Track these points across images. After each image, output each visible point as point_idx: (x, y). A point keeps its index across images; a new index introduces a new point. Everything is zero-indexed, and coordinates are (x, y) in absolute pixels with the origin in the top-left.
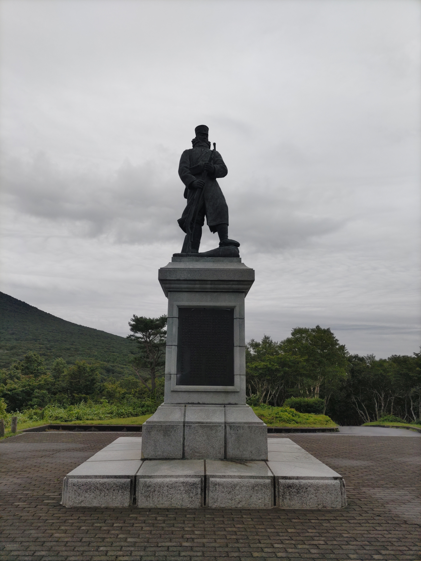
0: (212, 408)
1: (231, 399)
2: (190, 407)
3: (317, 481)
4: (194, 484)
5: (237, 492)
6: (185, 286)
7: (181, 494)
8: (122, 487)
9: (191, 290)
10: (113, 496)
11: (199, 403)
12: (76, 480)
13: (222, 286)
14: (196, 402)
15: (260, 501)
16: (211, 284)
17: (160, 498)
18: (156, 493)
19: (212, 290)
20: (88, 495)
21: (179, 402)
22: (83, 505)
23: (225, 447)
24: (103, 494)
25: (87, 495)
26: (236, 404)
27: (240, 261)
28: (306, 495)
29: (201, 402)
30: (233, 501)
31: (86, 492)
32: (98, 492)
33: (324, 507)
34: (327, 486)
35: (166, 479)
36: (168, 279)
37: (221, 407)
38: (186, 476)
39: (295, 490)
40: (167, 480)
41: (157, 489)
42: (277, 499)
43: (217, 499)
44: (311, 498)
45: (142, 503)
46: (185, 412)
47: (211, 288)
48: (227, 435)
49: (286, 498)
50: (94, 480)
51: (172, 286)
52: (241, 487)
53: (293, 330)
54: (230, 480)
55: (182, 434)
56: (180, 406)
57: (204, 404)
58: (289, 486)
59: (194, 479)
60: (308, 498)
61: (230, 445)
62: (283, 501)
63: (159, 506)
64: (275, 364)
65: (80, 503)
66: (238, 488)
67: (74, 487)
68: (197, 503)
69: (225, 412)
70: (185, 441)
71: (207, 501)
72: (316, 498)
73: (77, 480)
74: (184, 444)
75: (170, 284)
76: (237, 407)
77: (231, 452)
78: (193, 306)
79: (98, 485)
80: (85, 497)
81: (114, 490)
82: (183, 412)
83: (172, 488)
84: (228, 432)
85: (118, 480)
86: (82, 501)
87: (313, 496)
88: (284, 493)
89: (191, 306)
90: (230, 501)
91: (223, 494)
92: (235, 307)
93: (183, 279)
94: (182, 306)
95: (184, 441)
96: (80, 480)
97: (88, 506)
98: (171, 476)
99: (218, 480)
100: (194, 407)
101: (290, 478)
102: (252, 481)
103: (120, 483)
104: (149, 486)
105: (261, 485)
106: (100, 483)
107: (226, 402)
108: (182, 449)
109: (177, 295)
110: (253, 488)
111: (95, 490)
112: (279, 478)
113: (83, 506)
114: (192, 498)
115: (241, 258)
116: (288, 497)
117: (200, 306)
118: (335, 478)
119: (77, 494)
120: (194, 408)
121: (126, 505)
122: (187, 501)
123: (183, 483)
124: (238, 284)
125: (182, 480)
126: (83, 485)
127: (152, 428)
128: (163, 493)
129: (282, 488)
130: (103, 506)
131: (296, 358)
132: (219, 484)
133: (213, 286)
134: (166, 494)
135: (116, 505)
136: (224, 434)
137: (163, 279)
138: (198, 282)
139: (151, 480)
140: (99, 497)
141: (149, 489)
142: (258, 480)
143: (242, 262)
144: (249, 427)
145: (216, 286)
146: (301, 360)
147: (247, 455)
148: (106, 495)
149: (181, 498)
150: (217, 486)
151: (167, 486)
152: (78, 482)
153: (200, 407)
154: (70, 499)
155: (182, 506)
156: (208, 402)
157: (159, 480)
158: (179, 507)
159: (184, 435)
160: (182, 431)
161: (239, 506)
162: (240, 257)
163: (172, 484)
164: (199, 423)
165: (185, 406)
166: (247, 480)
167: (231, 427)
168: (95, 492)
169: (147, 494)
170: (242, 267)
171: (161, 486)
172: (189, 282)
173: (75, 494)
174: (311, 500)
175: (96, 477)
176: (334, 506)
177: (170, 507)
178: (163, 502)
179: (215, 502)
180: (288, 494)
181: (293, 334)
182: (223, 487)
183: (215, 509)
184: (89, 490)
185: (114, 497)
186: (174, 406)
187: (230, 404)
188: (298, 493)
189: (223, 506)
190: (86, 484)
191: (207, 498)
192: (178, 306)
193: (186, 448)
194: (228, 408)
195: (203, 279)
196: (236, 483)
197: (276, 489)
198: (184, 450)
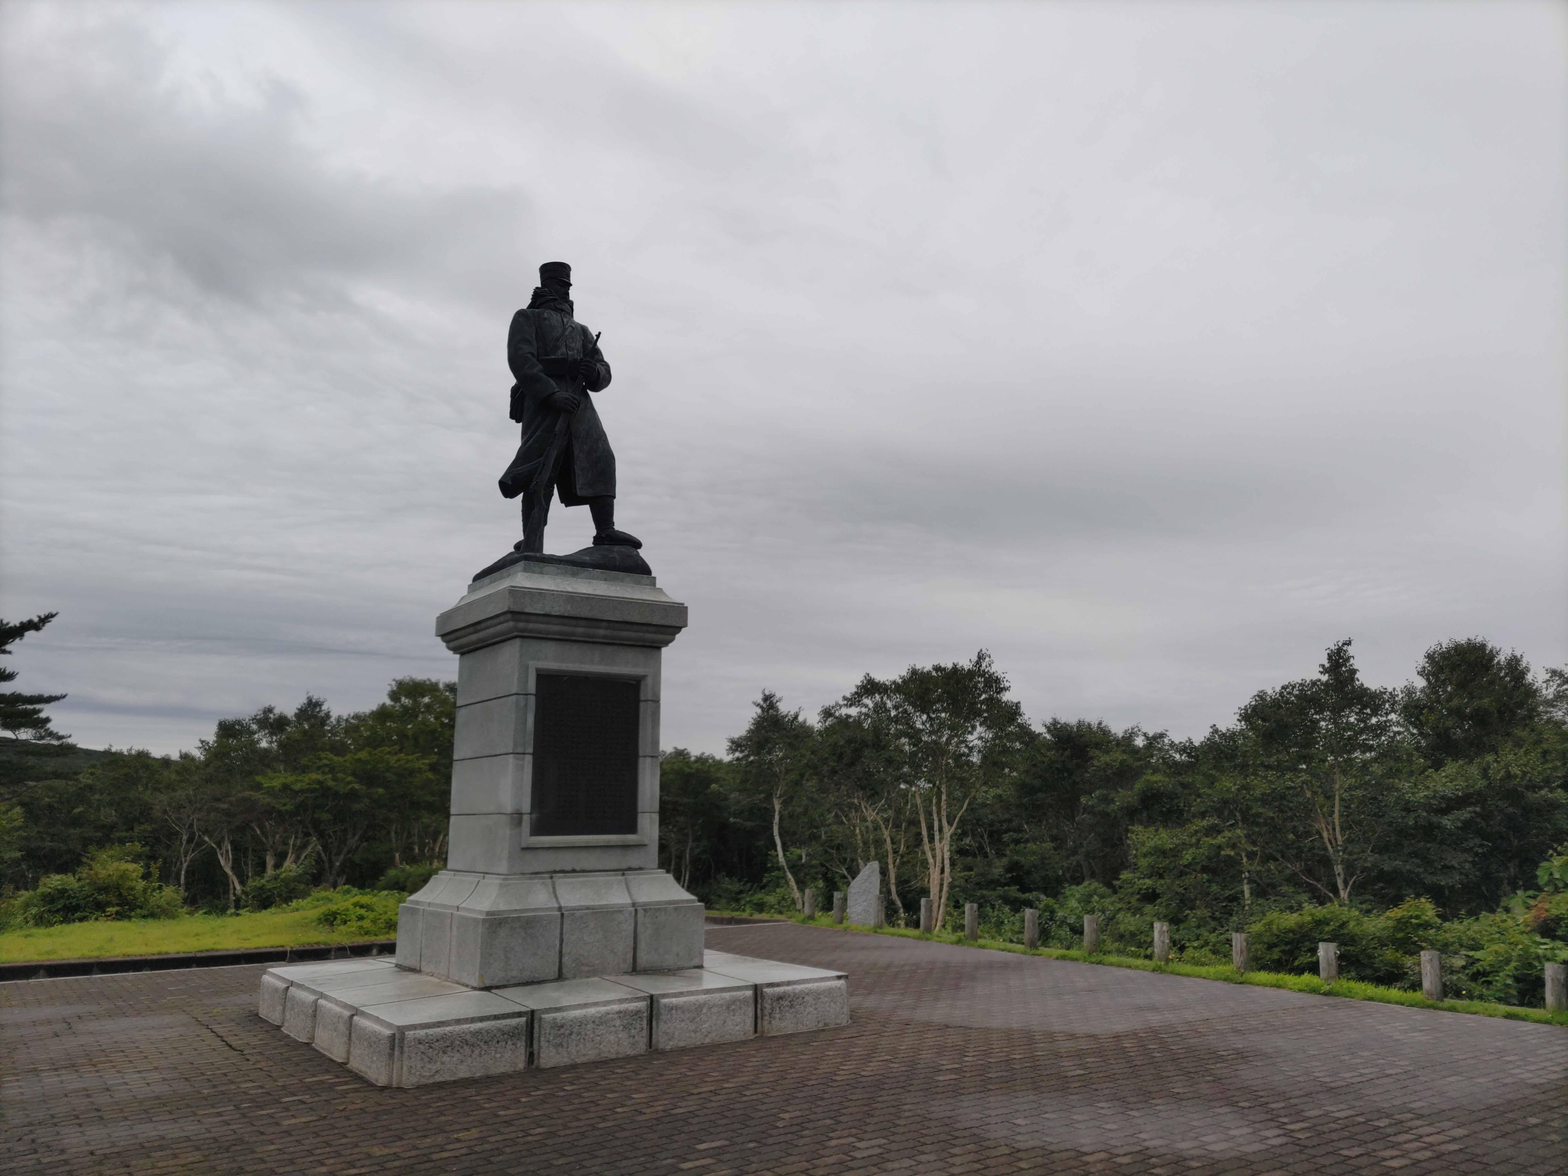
0: (602, 878)
1: (632, 859)
2: (560, 878)
3: (816, 984)
4: (637, 1012)
5: (704, 1018)
6: (556, 628)
7: (616, 1032)
8: (511, 1034)
9: (565, 638)
10: (496, 1052)
11: (574, 871)
12: (421, 1033)
13: (625, 634)
14: (569, 868)
15: (738, 1028)
16: (607, 628)
17: (581, 1046)
18: (573, 1037)
19: (606, 641)
20: (449, 1059)
21: (537, 870)
22: (438, 1078)
23: (635, 949)
24: (477, 1052)
25: (445, 1058)
26: (641, 869)
27: (654, 584)
28: (802, 1008)
29: (578, 869)
30: (699, 1034)
31: (444, 1052)
32: (467, 1050)
33: (826, 1025)
34: (830, 991)
35: (589, 1010)
36: (527, 610)
37: (615, 875)
38: (621, 1001)
39: (787, 1003)
40: (592, 1011)
41: (575, 1030)
42: (759, 1021)
43: (673, 1034)
44: (809, 1013)
45: (549, 1057)
46: (554, 888)
47: (605, 637)
48: (639, 928)
49: (774, 1018)
50: (457, 1028)
51: (531, 626)
52: (710, 1008)
53: (394, 683)
54: (692, 998)
55: (558, 932)
56: (542, 878)
57: (584, 871)
58: (780, 998)
59: (636, 1004)
60: (805, 1013)
61: (642, 945)
62: (770, 1023)
63: (579, 1061)
64: (350, 778)
65: (433, 1076)
66: (705, 1010)
67: (420, 1046)
68: (642, 1047)
69: (626, 884)
70: (564, 945)
71: (654, 1040)
72: (815, 1012)
73: (425, 1031)
74: (561, 952)
75: (527, 621)
76: (645, 874)
77: (644, 959)
78: (568, 672)
79: (468, 1037)
80: (443, 1063)
81: (498, 1042)
82: (551, 890)
83: (601, 1023)
84: (639, 921)
85: (504, 1022)
86: (437, 1072)
87: (811, 1009)
88: (772, 1009)
89: (564, 671)
90: (693, 1035)
91: (683, 1024)
92: (644, 677)
93: (557, 614)
94: (544, 670)
95: (561, 945)
96: (430, 1031)
97: (449, 1079)
98: (596, 1004)
99: (674, 1000)
100: (568, 877)
101: (778, 985)
102: (727, 995)
103: (508, 1028)
104: (562, 1026)
105: (740, 1000)
106: (471, 1032)
107: (624, 866)
108: (558, 960)
109: (535, 646)
110: (728, 1008)
111: (462, 1047)
112: (762, 985)
113: (438, 1080)
114: (634, 1037)
115: (655, 578)
116: (778, 1016)
117: (581, 672)
118: (839, 978)
119: (426, 1060)
120: (569, 880)
121: (521, 1066)
122: (625, 1044)
123: (619, 1012)
124: (655, 633)
125: (616, 1007)
126: (437, 1040)
127: (500, 923)
128: (586, 1034)
129: (769, 1002)
130: (478, 1075)
131: (408, 761)
132: (676, 1008)
133: (608, 632)
134: (592, 1036)
135: (502, 1070)
136: (633, 925)
137: (517, 610)
138: (582, 622)
139: (565, 1014)
140: (470, 1060)
141: (562, 1031)
142: (735, 993)
143: (657, 586)
144: (676, 909)
145: (616, 633)
146: (418, 765)
147: (670, 960)
148: (483, 1052)
149: (617, 1039)
150: (674, 1012)
151: (593, 1022)
152: (427, 1035)
153: (578, 877)
154: (413, 1071)
155: (617, 1053)
156: (591, 868)
157: (578, 1013)
158: (613, 1056)
159: (561, 934)
160: (559, 927)
161: (707, 1040)
162: (653, 575)
163: (600, 1018)
164: (588, 908)
165: (551, 878)
166: (717, 995)
167: (645, 911)
168: (461, 1051)
169: (558, 1040)
170: (663, 599)
171: (581, 1023)
172: (566, 621)
173: (422, 1059)
174: (809, 1016)
175: (458, 1022)
176: (839, 1022)
177: (598, 1059)
178: (585, 1052)
179: (670, 1040)
180: (778, 1011)
181: (394, 696)
182: (683, 1012)
183: (671, 1051)
184: (449, 1049)
185: (498, 1055)
186: (530, 879)
187: (630, 869)
188: (792, 1006)
189: (682, 1044)
190: (443, 1038)
191: (654, 1036)
192: (537, 670)
193: (565, 959)
194: (631, 876)
195: (595, 617)
196: (702, 1002)
197: (759, 1006)
198: (560, 962)
